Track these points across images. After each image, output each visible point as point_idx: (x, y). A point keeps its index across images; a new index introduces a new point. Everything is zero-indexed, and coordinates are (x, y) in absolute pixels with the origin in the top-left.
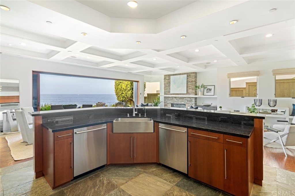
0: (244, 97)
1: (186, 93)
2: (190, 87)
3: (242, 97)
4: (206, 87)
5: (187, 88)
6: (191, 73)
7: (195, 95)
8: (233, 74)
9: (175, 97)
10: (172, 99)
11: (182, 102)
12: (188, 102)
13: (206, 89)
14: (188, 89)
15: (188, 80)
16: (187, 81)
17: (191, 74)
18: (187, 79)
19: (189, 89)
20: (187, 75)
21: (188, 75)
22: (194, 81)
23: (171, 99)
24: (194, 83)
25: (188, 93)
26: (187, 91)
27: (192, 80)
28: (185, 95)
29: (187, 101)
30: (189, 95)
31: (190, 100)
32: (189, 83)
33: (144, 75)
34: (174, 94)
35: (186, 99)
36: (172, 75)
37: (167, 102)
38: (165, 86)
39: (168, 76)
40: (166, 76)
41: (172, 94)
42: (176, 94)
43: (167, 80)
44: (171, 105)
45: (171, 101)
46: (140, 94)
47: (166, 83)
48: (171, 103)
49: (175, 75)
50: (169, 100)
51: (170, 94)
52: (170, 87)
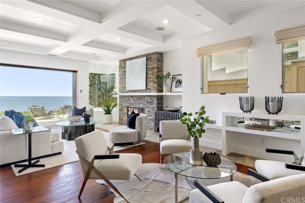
0: (224, 94)
1: (145, 89)
2: (150, 78)
3: (221, 94)
4: (175, 78)
5: (146, 80)
6: (153, 54)
7: (157, 92)
8: (205, 47)
9: (132, 97)
10: (129, 100)
11: (141, 105)
12: (148, 105)
13: (175, 81)
14: (148, 81)
15: (148, 66)
16: (146, 69)
17: (151, 56)
18: (147, 64)
19: (150, 82)
20: (147, 59)
21: (148, 57)
22: (155, 68)
23: (127, 100)
24: (156, 71)
25: (147, 89)
26: (146, 85)
27: (153, 66)
28: (144, 92)
29: (147, 103)
30: (149, 92)
31: (151, 101)
32: (150, 72)
33: (88, 62)
34: (130, 91)
35: (146, 99)
36: (128, 59)
37: (122, 104)
38: (120, 78)
39: (124, 62)
40: (122, 62)
41: (128, 91)
42: (133, 90)
43: (122, 68)
44: (127, 109)
45: (127, 103)
46: (80, 91)
47: (121, 73)
48: (127, 106)
49: (132, 59)
50: (124, 101)
51: (125, 92)
52: (125, 80)
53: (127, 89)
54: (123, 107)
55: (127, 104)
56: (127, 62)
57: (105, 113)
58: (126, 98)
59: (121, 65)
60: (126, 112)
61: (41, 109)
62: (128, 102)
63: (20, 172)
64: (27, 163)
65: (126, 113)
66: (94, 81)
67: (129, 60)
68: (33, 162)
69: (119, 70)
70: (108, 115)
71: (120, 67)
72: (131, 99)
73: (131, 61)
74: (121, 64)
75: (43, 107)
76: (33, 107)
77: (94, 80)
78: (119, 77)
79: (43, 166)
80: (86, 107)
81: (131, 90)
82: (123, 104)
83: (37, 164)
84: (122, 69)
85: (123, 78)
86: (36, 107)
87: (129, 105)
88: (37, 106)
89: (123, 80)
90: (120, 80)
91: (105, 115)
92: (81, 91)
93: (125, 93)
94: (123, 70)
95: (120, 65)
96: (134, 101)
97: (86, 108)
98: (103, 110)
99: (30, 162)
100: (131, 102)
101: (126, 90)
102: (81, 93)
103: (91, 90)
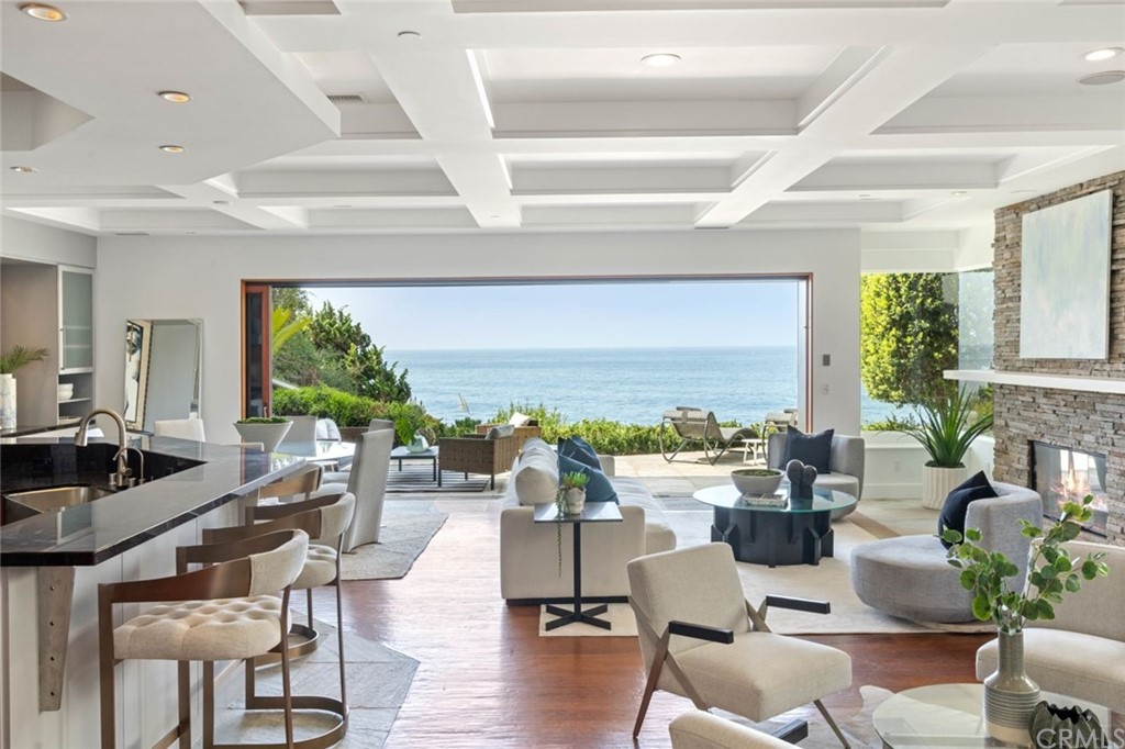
1: (1104, 354)
5: (1112, 312)
9: (1046, 395)
10: (1034, 405)
11: (1087, 438)
14: (1121, 317)
16: (1113, 252)
18: (1114, 228)
20: (1115, 198)
21: (1118, 193)
25: (1116, 353)
26: (1114, 337)
28: (1100, 374)
29: (1116, 429)
33: (857, 229)
34: (1041, 363)
35: (1111, 408)
36: (1031, 201)
37: (1007, 425)
38: (997, 298)
39: (1012, 220)
40: (1006, 218)
41: (1031, 361)
42: (1055, 361)
43: (1007, 246)
44: (1026, 452)
45: (1025, 420)
46: (821, 360)
47: (1004, 271)
48: (1025, 436)
49: (1050, 203)
50: (1015, 412)
51: (1019, 364)
52: (1018, 308)
53: (1027, 352)
54: (1011, 439)
55: (1025, 426)
56: (1026, 217)
57: (931, 458)
58: (1024, 395)
59: (1002, 234)
60: (1020, 467)
61: (703, 420)
62: (1032, 414)
63: (550, 626)
64: (570, 608)
65: (1022, 471)
66: (918, 301)
67: (1034, 206)
68: (585, 608)
69: (996, 255)
70: (940, 469)
71: (997, 240)
72: (1044, 400)
73: (1043, 211)
74: (1004, 229)
75: (711, 414)
76: (679, 414)
77: (917, 297)
78: (993, 291)
79: (607, 626)
80: (833, 431)
81: (1047, 360)
82: (1010, 423)
83: (597, 617)
84: (1007, 255)
85: (1010, 299)
86: (691, 414)
87: (1033, 430)
88: (692, 410)
89: (1010, 305)
90: (997, 304)
91: (930, 468)
92: (826, 360)
93: (1019, 370)
94: (1012, 255)
95: (997, 232)
96: (1054, 412)
97: (835, 435)
98: (921, 446)
99: (578, 608)
100: (1045, 417)
101: (1023, 355)
102: (826, 367)
103: (905, 344)
